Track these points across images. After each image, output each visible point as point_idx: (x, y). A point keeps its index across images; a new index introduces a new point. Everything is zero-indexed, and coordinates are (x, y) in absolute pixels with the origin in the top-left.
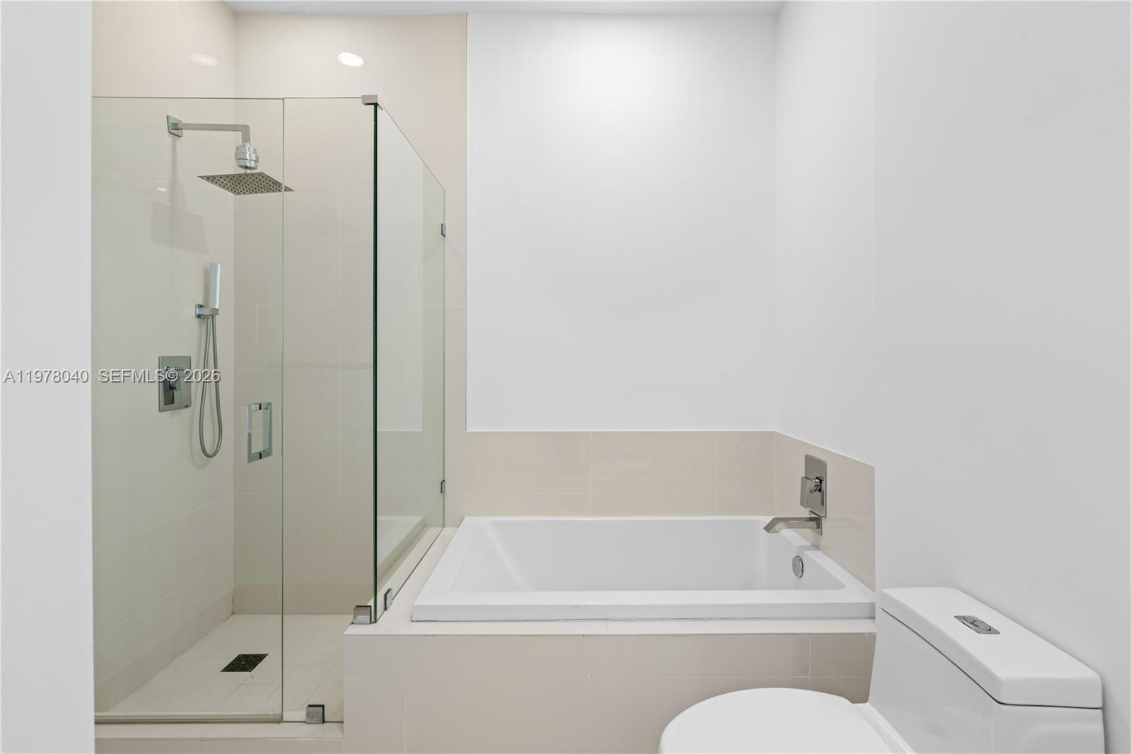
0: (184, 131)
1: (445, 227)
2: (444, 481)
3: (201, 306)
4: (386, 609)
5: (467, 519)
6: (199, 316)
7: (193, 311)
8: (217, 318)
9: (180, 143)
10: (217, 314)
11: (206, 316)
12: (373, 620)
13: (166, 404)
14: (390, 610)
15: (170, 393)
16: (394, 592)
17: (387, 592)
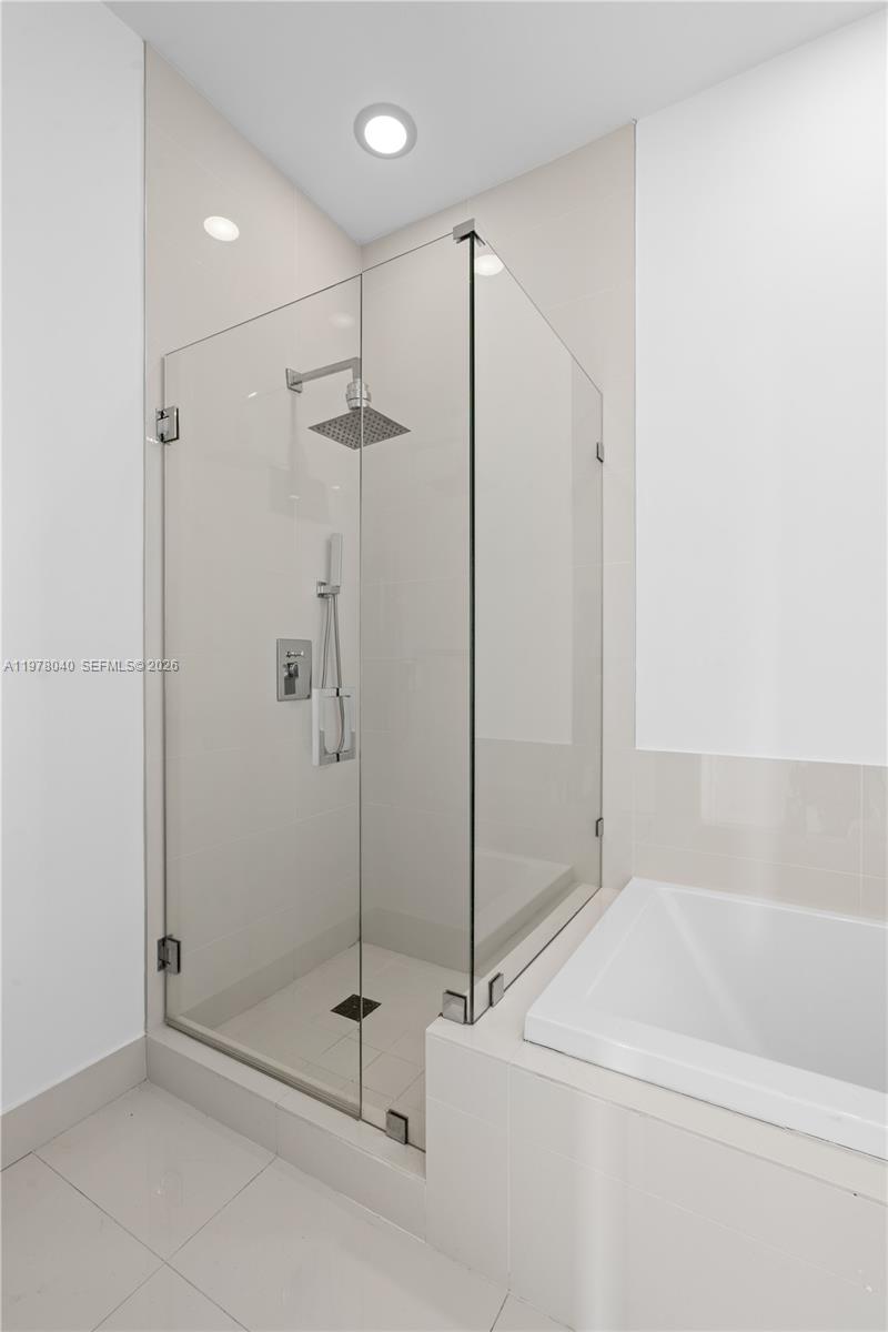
0: (304, 384)
1: (603, 448)
2: (601, 819)
3: (324, 584)
4: (491, 1004)
5: (635, 882)
6: (321, 595)
7: (314, 590)
8: (339, 597)
9: (300, 398)
10: (338, 593)
11: (327, 596)
12: (469, 1020)
13: (287, 693)
14: (497, 1007)
15: (291, 682)
16: (506, 980)
17: (495, 979)
